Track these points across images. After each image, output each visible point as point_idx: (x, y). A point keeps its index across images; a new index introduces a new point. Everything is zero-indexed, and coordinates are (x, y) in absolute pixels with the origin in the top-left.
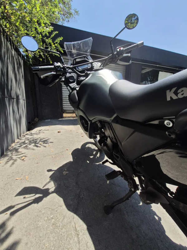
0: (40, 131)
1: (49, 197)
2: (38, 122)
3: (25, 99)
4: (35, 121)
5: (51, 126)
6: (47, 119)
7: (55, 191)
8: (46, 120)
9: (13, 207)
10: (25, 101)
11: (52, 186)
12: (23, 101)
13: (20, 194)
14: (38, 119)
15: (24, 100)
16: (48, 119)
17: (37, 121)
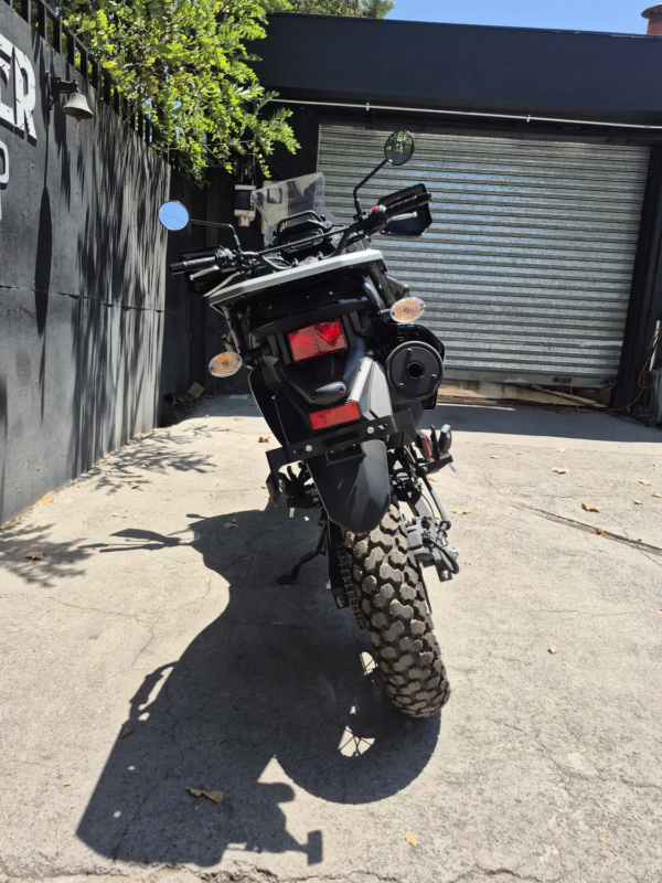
0: (199, 429)
1: (175, 548)
2: (200, 398)
3: (163, 309)
4: (190, 396)
5: (241, 418)
6: (235, 393)
7: (193, 544)
8: (233, 397)
9: (106, 545)
10: (163, 314)
11: (190, 536)
12: (157, 314)
13: (119, 534)
14: (202, 389)
15: (159, 312)
16: (240, 394)
17: (197, 396)
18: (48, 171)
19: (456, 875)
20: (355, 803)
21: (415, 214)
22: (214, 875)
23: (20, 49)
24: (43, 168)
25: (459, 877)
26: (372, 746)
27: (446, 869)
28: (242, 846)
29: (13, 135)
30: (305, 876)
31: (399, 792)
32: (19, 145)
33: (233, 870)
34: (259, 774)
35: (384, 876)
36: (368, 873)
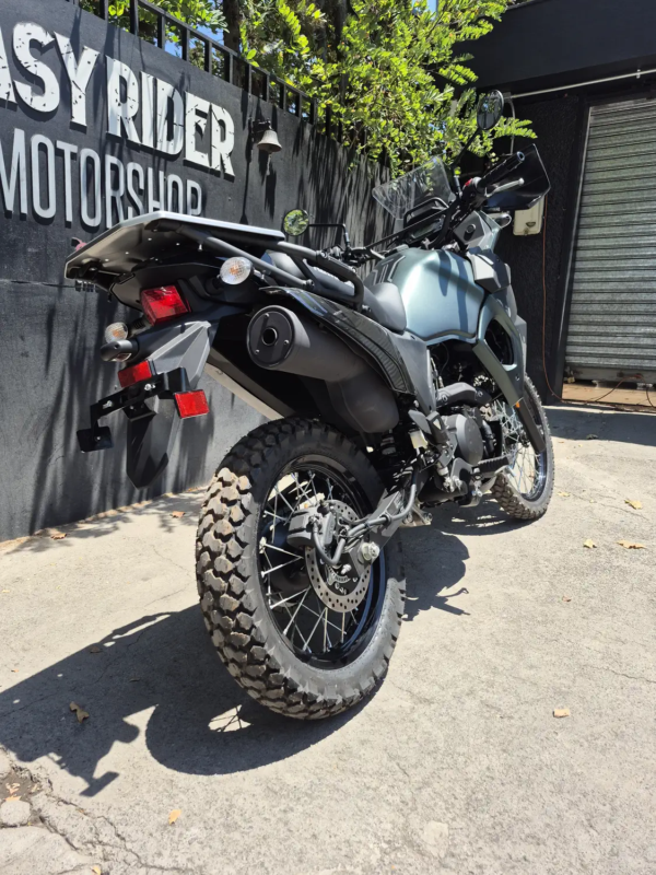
18: (248, 201)
19: (175, 865)
20: (168, 767)
21: (522, 181)
22: (21, 769)
23: (218, 104)
24: (242, 198)
25: (174, 868)
26: (241, 730)
27: (171, 855)
28: (57, 758)
29: (208, 175)
30: (68, 801)
31: (216, 775)
32: (215, 184)
33: (34, 772)
34: (130, 712)
35: (120, 833)
36: (112, 824)
